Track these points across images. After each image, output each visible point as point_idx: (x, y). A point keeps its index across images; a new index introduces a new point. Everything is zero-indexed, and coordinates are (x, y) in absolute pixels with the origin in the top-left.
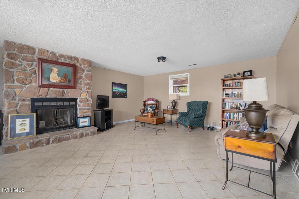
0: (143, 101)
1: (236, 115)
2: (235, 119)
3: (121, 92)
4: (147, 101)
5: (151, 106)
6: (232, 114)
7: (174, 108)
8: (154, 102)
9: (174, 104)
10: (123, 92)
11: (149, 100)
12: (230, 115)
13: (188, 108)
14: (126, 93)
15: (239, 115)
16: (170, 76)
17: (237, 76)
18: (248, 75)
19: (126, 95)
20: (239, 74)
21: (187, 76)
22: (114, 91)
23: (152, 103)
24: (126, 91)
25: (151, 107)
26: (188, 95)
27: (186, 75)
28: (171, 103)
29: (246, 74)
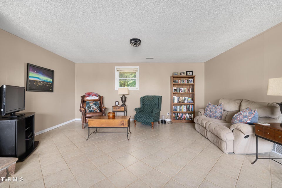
0: (81, 97)
1: (181, 108)
2: (181, 111)
3: (44, 82)
4: (88, 97)
5: (94, 102)
6: (178, 107)
7: (124, 104)
8: (97, 98)
9: (124, 99)
10: (47, 82)
11: (89, 94)
12: (177, 108)
13: (142, 103)
14: (52, 83)
15: (184, 107)
16: (116, 67)
17: (183, 75)
18: (190, 74)
19: (52, 88)
20: (184, 73)
21: (136, 70)
22: (30, 79)
23: (94, 99)
24: (51, 80)
25: (95, 104)
26: (137, 89)
27: (135, 68)
28: (121, 99)
29: (188, 73)
